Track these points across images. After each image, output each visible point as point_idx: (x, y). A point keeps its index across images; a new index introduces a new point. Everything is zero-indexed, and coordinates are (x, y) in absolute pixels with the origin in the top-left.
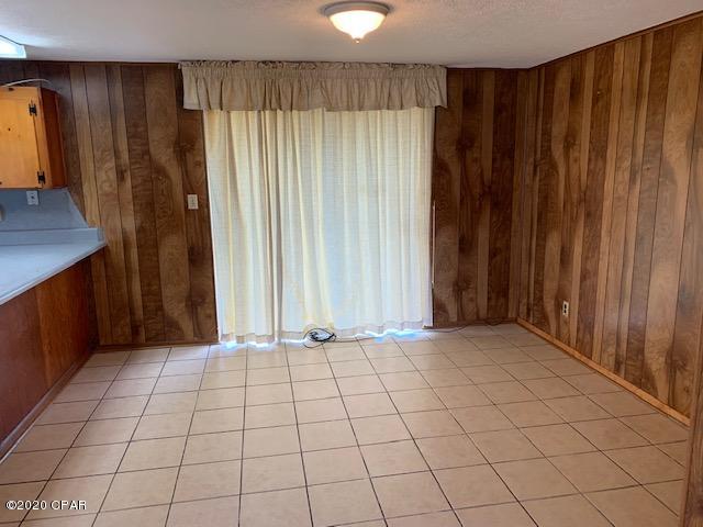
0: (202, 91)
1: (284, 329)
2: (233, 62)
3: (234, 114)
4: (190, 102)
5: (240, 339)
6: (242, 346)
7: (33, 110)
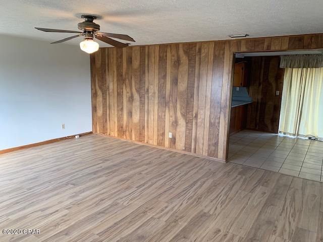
0: (285, 63)
1: (300, 133)
2: (296, 55)
3: (294, 69)
4: (281, 66)
5: (285, 133)
6: (285, 135)
7: (242, 69)
